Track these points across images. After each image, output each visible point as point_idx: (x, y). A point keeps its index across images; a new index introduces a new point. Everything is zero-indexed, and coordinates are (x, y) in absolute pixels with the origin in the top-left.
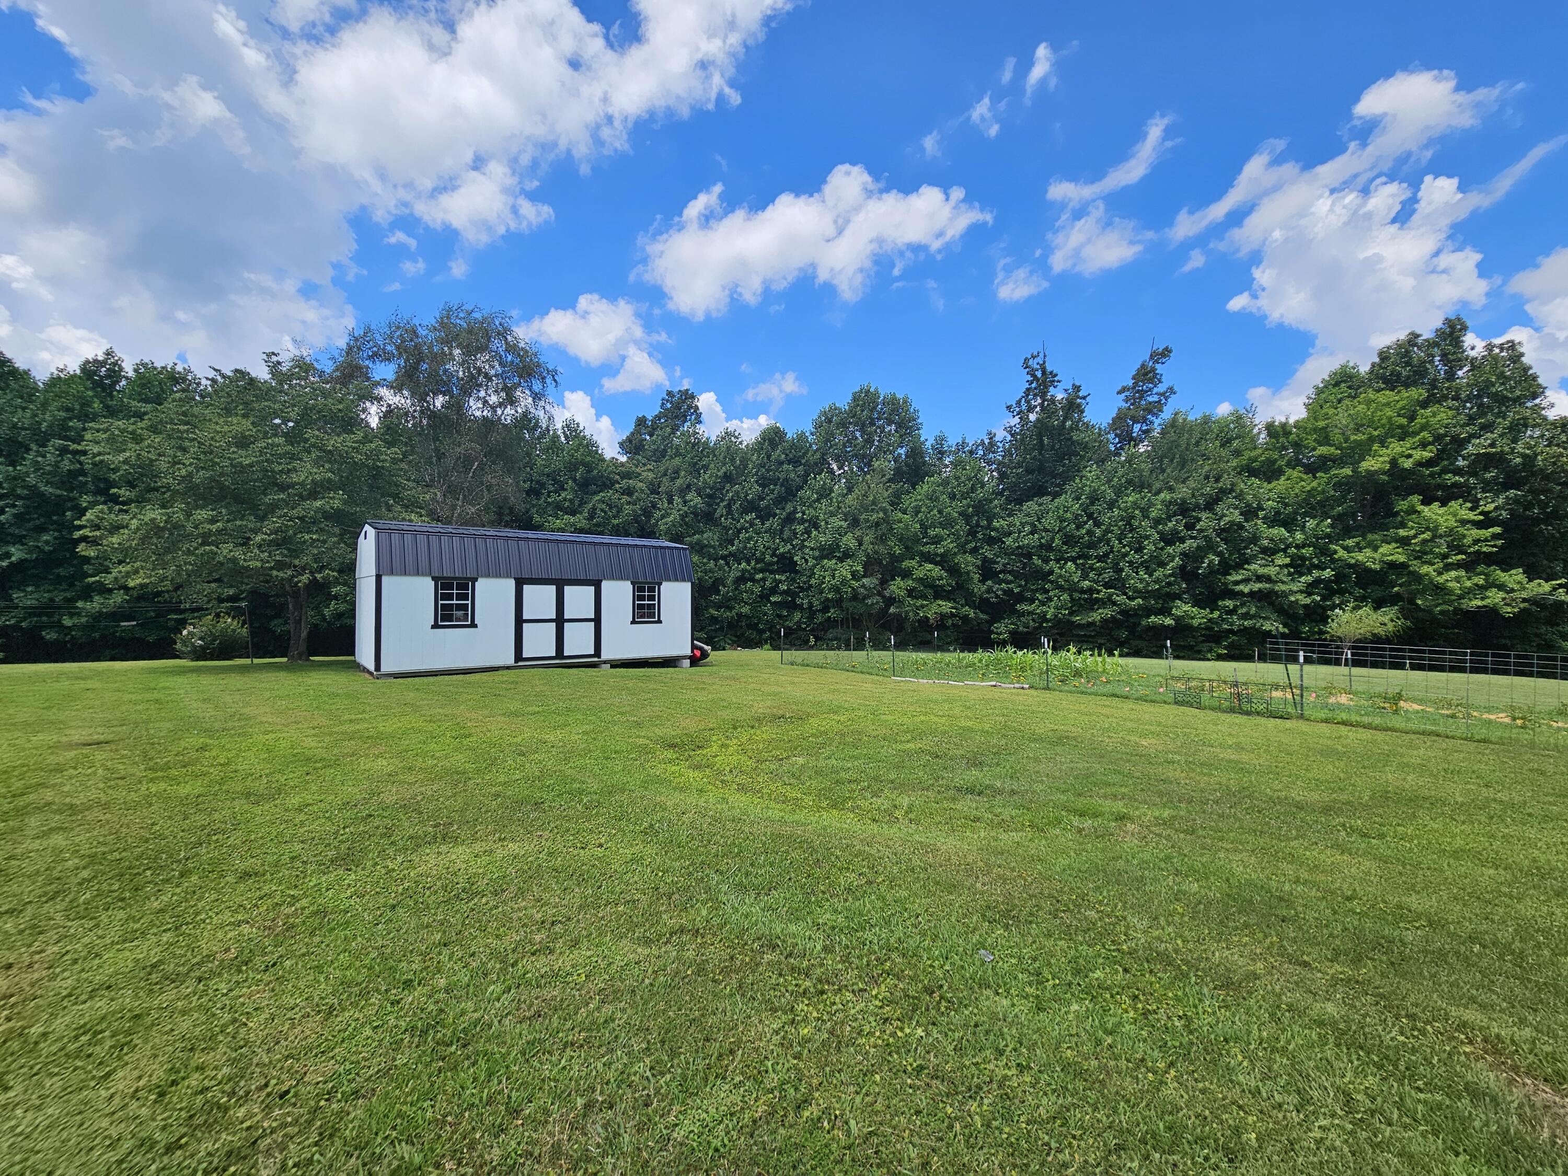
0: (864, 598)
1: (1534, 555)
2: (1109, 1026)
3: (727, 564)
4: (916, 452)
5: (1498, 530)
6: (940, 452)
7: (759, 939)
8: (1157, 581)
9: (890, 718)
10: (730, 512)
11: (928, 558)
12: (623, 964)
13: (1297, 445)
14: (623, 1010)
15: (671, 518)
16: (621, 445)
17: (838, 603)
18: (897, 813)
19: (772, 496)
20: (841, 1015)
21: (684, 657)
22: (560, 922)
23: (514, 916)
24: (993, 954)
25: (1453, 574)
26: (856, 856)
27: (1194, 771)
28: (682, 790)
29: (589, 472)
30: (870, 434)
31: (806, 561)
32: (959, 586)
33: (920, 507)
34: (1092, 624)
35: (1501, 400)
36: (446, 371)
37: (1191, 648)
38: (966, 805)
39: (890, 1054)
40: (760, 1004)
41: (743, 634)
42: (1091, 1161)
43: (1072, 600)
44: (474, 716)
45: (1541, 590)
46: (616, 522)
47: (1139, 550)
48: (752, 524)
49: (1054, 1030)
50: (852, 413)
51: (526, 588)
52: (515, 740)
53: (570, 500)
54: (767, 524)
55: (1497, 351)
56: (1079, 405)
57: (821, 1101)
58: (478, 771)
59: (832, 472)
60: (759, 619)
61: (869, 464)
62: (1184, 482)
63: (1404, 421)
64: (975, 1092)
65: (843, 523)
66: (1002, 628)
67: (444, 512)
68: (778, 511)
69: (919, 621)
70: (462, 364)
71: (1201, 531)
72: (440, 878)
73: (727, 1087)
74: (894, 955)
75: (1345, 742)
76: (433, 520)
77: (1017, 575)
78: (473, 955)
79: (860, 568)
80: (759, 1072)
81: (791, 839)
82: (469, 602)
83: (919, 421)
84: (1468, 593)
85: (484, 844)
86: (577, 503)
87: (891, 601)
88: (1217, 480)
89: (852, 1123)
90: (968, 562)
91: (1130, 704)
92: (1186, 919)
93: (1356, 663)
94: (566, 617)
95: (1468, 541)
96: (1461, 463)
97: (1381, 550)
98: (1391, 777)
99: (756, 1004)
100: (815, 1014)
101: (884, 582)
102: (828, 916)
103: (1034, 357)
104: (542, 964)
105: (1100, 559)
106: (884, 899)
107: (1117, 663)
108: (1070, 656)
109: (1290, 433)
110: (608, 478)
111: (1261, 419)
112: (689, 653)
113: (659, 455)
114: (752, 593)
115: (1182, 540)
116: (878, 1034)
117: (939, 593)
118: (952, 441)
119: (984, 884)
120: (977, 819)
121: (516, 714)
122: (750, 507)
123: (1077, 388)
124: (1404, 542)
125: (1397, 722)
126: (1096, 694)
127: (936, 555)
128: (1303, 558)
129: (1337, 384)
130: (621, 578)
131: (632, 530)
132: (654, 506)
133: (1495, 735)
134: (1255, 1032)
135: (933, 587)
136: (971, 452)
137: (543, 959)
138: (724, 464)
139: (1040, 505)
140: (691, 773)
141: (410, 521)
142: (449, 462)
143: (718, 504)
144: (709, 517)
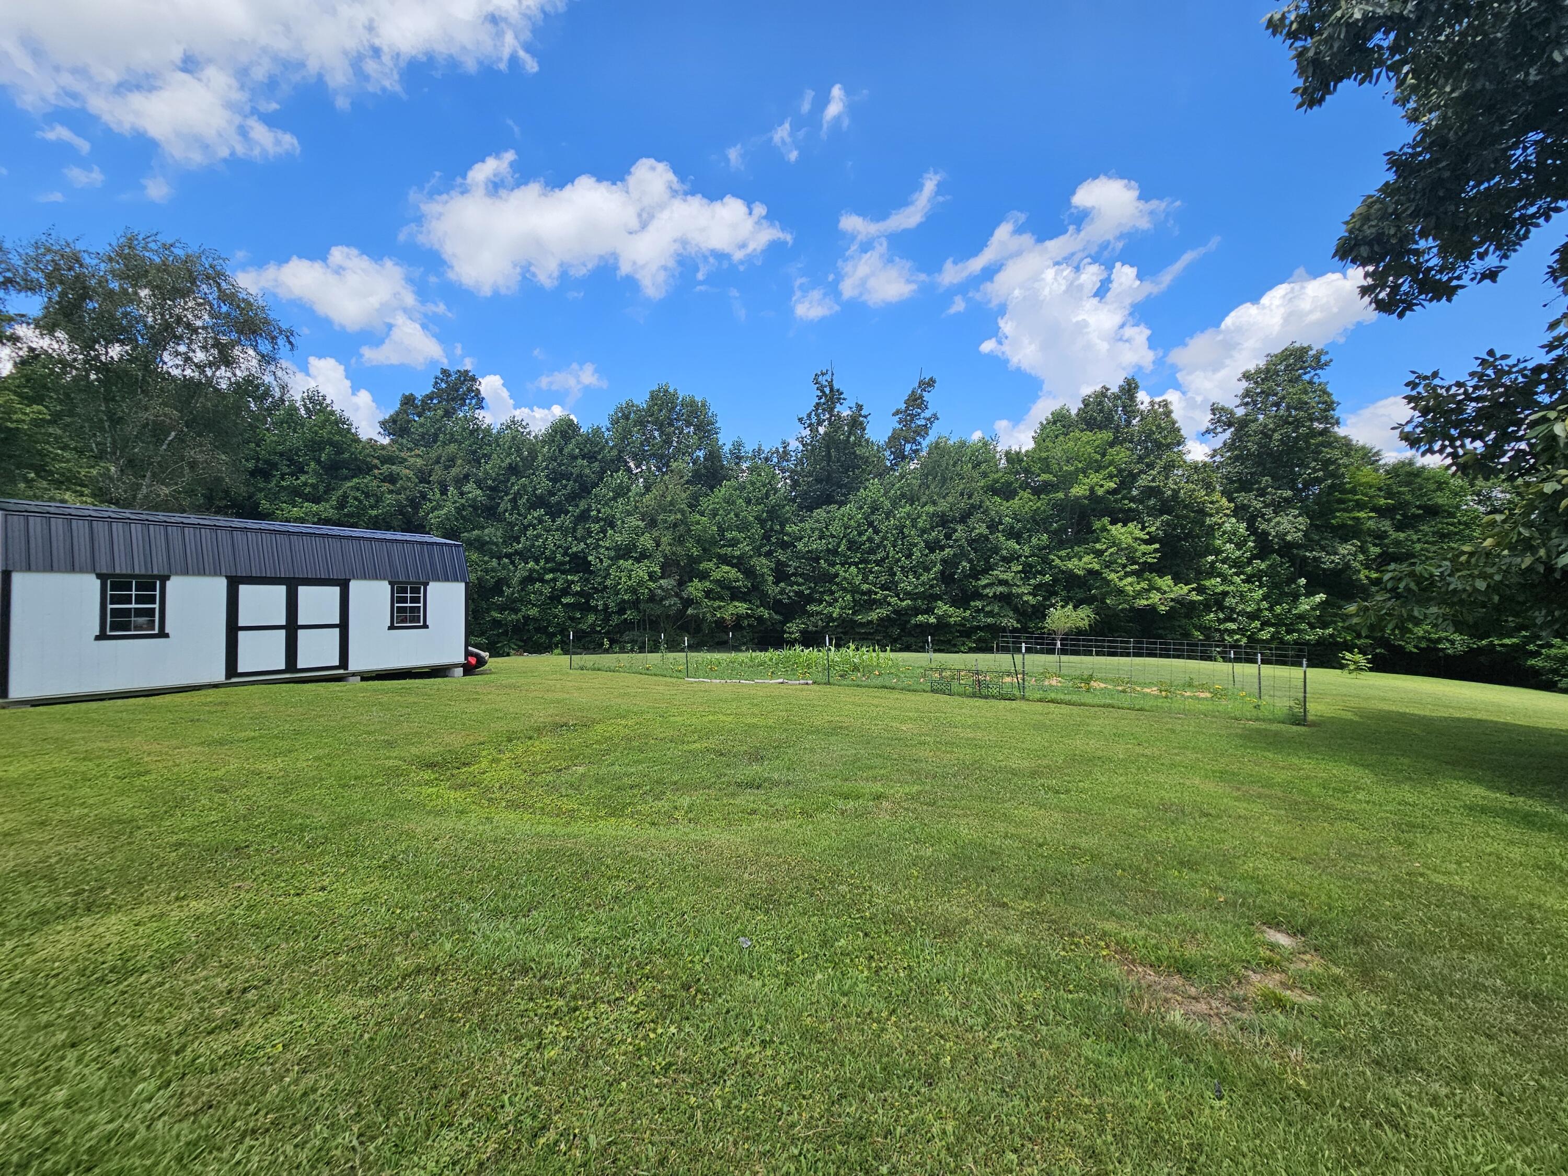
0: (662, 599)
1: (1178, 565)
2: (846, 988)
3: (512, 563)
4: (714, 456)
5: (1157, 546)
6: (737, 457)
7: (510, 965)
8: (923, 584)
9: (679, 719)
10: (515, 507)
11: (725, 560)
12: (336, 1022)
13: (1027, 471)
14: (330, 1077)
15: (445, 511)
16: (383, 424)
17: (635, 604)
18: (677, 814)
19: (564, 492)
20: (593, 1029)
21: (456, 666)
22: (255, 987)
23: (188, 991)
24: (751, 940)
25: (1129, 580)
26: (628, 862)
27: (939, 749)
28: (438, 814)
29: (339, 452)
30: (668, 434)
31: (601, 561)
32: (755, 588)
33: (718, 510)
34: (871, 622)
35: (1159, 445)
36: (125, 315)
37: (949, 642)
38: (745, 799)
39: (640, 1058)
40: (504, 1035)
41: (530, 638)
42: (816, 1115)
43: (854, 600)
44: (155, 747)
45: (1182, 592)
46: (374, 513)
47: (909, 556)
48: (541, 521)
49: (798, 1001)
50: (649, 411)
51: (243, 589)
52: (215, 774)
53: (312, 485)
54: (559, 521)
55: (1156, 407)
56: (861, 423)
57: (560, 1124)
58: (153, 817)
59: (629, 470)
60: (549, 622)
61: (667, 465)
62: (944, 498)
63: (1098, 457)
64: (719, 1077)
65: (640, 523)
66: (794, 628)
67: (118, 491)
68: (570, 508)
69: (716, 622)
70: (153, 308)
71: (956, 541)
72: (75, 961)
73: (452, 1134)
74: (654, 958)
75: (1050, 716)
76: (102, 502)
77: (807, 578)
78: (117, 1050)
79: (657, 569)
80: (494, 1109)
81: (560, 854)
82: (157, 606)
83: (717, 425)
84: (1138, 594)
85: (151, 907)
86: (321, 488)
87: (688, 602)
88: (970, 497)
89: (592, 1137)
90: (763, 565)
91: (896, 695)
92: (919, 881)
93: (1063, 652)
94: (300, 623)
95: (1138, 554)
96: (1135, 492)
97: (1084, 560)
98: (1079, 743)
99: (498, 1036)
100: (564, 1034)
101: (681, 584)
102: (590, 928)
103: (823, 374)
104: (221, 1044)
105: (878, 563)
106: (652, 901)
107: (889, 657)
108: (850, 652)
109: (1022, 460)
110: (364, 462)
111: (1001, 448)
112: (461, 659)
113: (430, 440)
114: (541, 594)
115: (942, 549)
116: (629, 1040)
117: (736, 595)
118: (749, 448)
119: (750, 874)
120: (754, 812)
121: (221, 743)
122: (539, 502)
123: (860, 407)
124: (1099, 553)
125: (1088, 699)
126: (869, 687)
127: (733, 557)
128: (1031, 566)
129: (1055, 423)
130: (376, 577)
131: (395, 523)
132: (424, 496)
133: (1149, 704)
134: (960, 969)
135: (729, 588)
136: (767, 459)
137: (225, 1037)
138: (509, 455)
139: (828, 512)
140: (452, 794)
141: (63, 501)
142: (131, 430)
143: (501, 498)
144: (490, 512)
